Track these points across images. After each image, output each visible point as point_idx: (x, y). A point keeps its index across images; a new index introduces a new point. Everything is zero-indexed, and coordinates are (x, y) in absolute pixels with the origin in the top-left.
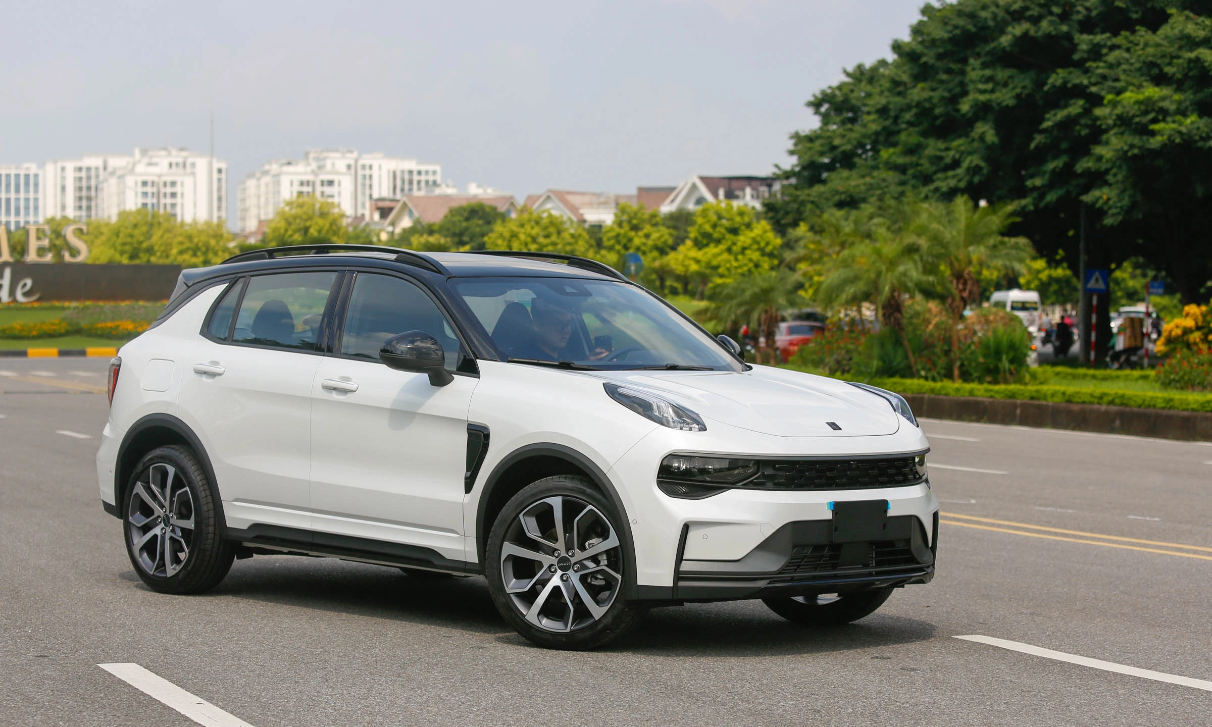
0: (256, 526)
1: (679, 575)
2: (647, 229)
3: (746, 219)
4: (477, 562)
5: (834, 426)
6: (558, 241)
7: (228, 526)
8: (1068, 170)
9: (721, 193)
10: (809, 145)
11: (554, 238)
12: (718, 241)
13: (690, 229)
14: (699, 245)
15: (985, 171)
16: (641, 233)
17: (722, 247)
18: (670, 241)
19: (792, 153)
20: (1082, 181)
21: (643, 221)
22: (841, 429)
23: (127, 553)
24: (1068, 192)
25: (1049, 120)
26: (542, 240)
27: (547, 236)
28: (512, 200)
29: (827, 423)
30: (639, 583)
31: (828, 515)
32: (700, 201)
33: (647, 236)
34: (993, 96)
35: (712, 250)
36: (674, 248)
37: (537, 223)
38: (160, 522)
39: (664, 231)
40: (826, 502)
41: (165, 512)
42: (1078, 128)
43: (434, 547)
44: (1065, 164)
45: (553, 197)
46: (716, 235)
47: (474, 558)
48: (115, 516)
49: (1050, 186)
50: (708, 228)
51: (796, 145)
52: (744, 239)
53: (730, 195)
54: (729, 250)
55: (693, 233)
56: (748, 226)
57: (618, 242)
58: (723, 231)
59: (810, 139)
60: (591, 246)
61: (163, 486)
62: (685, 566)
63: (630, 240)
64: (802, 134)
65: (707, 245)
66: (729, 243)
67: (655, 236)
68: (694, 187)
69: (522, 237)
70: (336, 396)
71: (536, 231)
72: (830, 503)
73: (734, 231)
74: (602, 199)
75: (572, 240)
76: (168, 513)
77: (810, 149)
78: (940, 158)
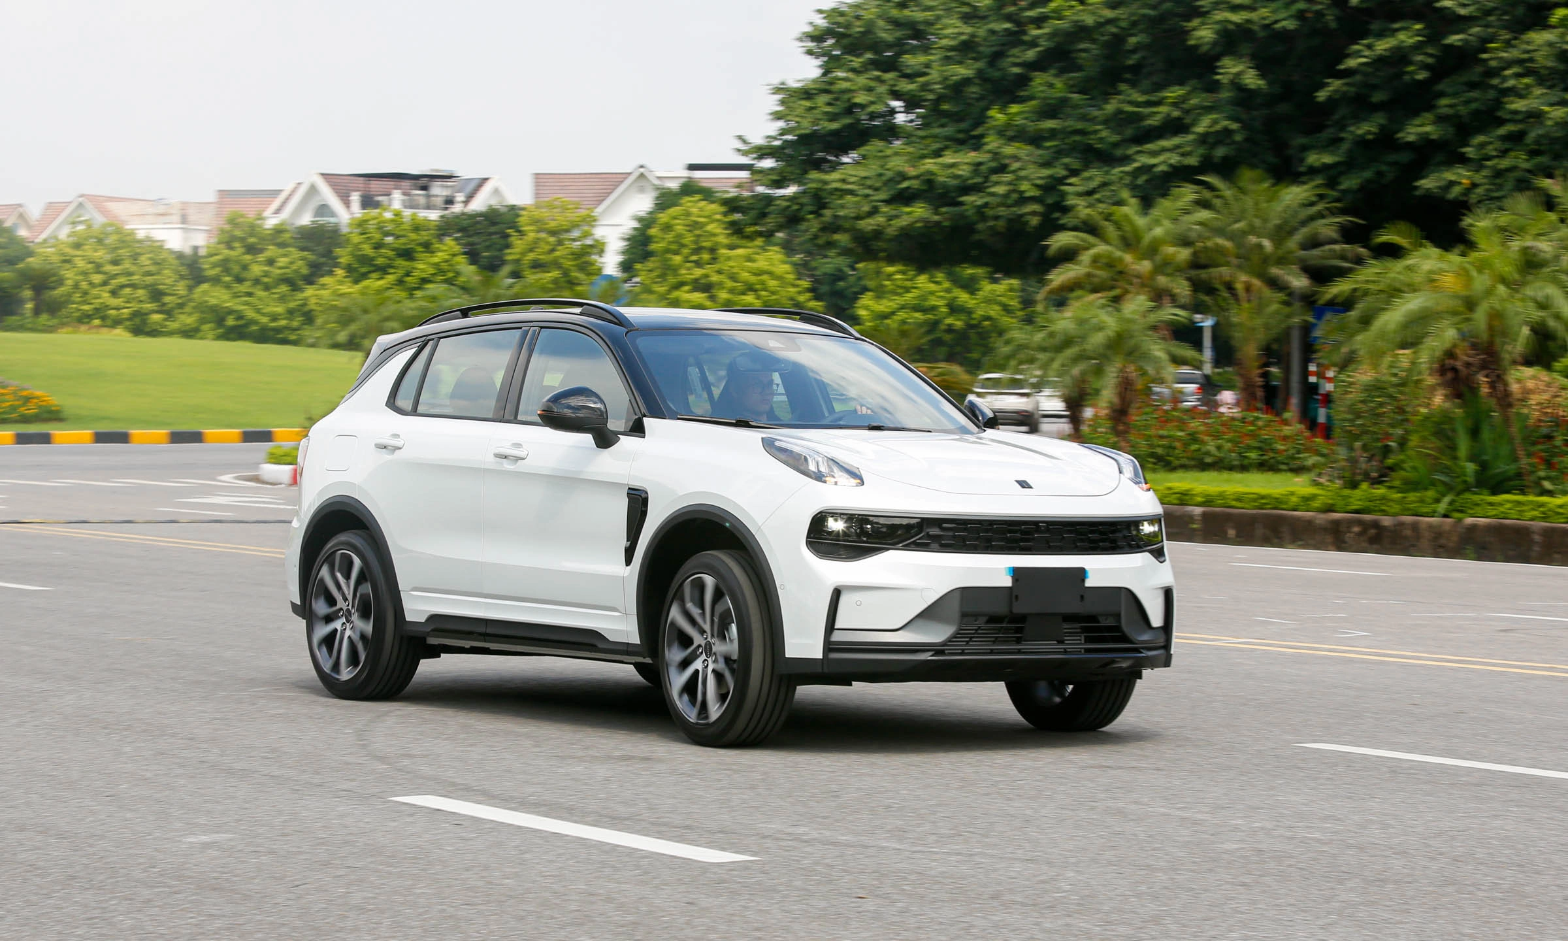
0: (434, 618)
1: (829, 646)
2: (271, 251)
3: (424, 236)
4: (639, 643)
5: (1024, 484)
6: (133, 268)
7: (407, 619)
8: (1386, 141)
9: (355, 198)
10: (808, 104)
11: (127, 265)
12: (383, 270)
13: (338, 251)
14: (356, 274)
15: (1238, 138)
16: (261, 257)
17: (391, 278)
18: (305, 271)
19: (777, 116)
20: (1404, 157)
21: (262, 239)
22: (1031, 487)
23: (309, 655)
24: (1380, 174)
25: (1358, 54)
26: (109, 268)
27: (115, 262)
28: (21, 210)
29: (1017, 481)
30: (787, 656)
31: (1007, 582)
32: (323, 209)
33: (271, 262)
34: (1253, 16)
35: (374, 283)
36: (310, 280)
37: (100, 241)
38: (342, 616)
39: (295, 253)
40: (1004, 567)
41: (348, 605)
42: (1411, 68)
43: (599, 628)
44: (1382, 128)
45: (89, 205)
46: (380, 261)
47: (635, 639)
48: (300, 616)
49: (1348, 166)
50: (368, 250)
51: (782, 102)
52: (422, 267)
53: (368, 202)
54: (400, 282)
55: (344, 256)
56: (427, 246)
57: (227, 271)
58: (391, 253)
59: (806, 94)
60: (182, 277)
61: (347, 577)
62: (837, 637)
63: (245, 267)
64: (794, 84)
65: (365, 276)
66: (401, 272)
67: (282, 261)
68: (313, 190)
69: (81, 263)
70: (507, 466)
71: (100, 255)
72: (1009, 568)
73: (407, 254)
74: (161, 209)
75: (153, 268)
76: (350, 607)
77: (811, 109)
78: (1138, 118)
